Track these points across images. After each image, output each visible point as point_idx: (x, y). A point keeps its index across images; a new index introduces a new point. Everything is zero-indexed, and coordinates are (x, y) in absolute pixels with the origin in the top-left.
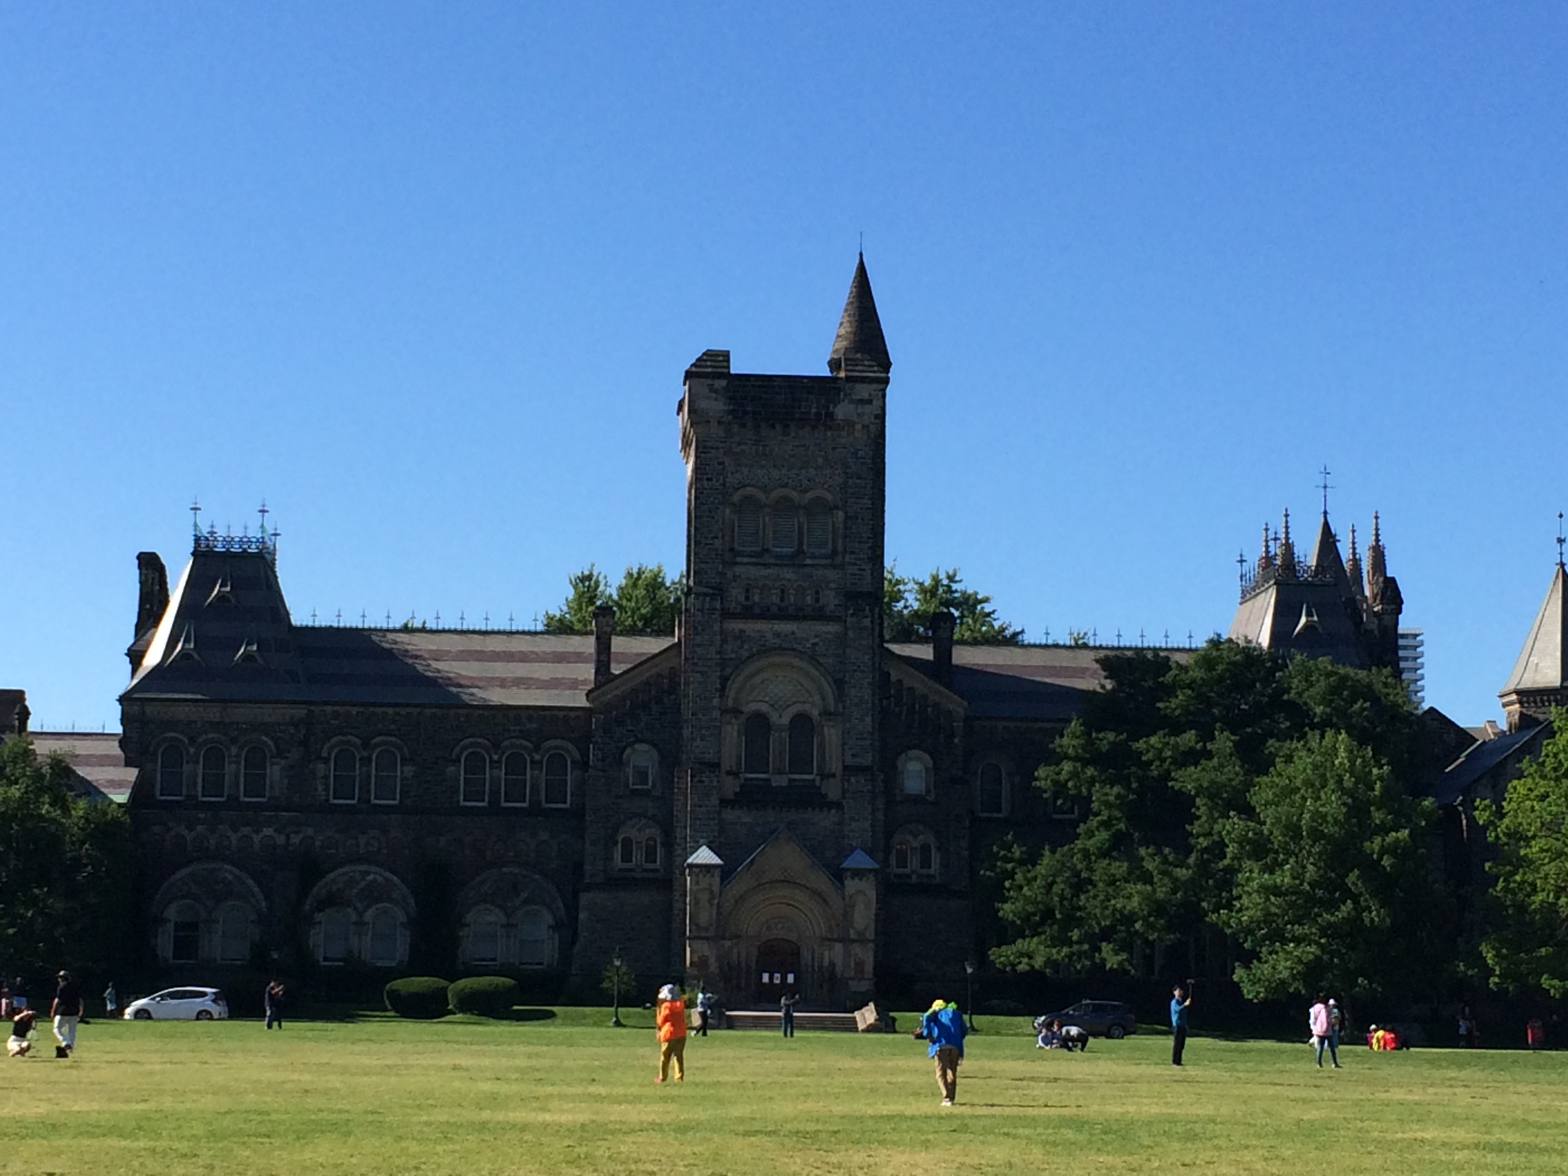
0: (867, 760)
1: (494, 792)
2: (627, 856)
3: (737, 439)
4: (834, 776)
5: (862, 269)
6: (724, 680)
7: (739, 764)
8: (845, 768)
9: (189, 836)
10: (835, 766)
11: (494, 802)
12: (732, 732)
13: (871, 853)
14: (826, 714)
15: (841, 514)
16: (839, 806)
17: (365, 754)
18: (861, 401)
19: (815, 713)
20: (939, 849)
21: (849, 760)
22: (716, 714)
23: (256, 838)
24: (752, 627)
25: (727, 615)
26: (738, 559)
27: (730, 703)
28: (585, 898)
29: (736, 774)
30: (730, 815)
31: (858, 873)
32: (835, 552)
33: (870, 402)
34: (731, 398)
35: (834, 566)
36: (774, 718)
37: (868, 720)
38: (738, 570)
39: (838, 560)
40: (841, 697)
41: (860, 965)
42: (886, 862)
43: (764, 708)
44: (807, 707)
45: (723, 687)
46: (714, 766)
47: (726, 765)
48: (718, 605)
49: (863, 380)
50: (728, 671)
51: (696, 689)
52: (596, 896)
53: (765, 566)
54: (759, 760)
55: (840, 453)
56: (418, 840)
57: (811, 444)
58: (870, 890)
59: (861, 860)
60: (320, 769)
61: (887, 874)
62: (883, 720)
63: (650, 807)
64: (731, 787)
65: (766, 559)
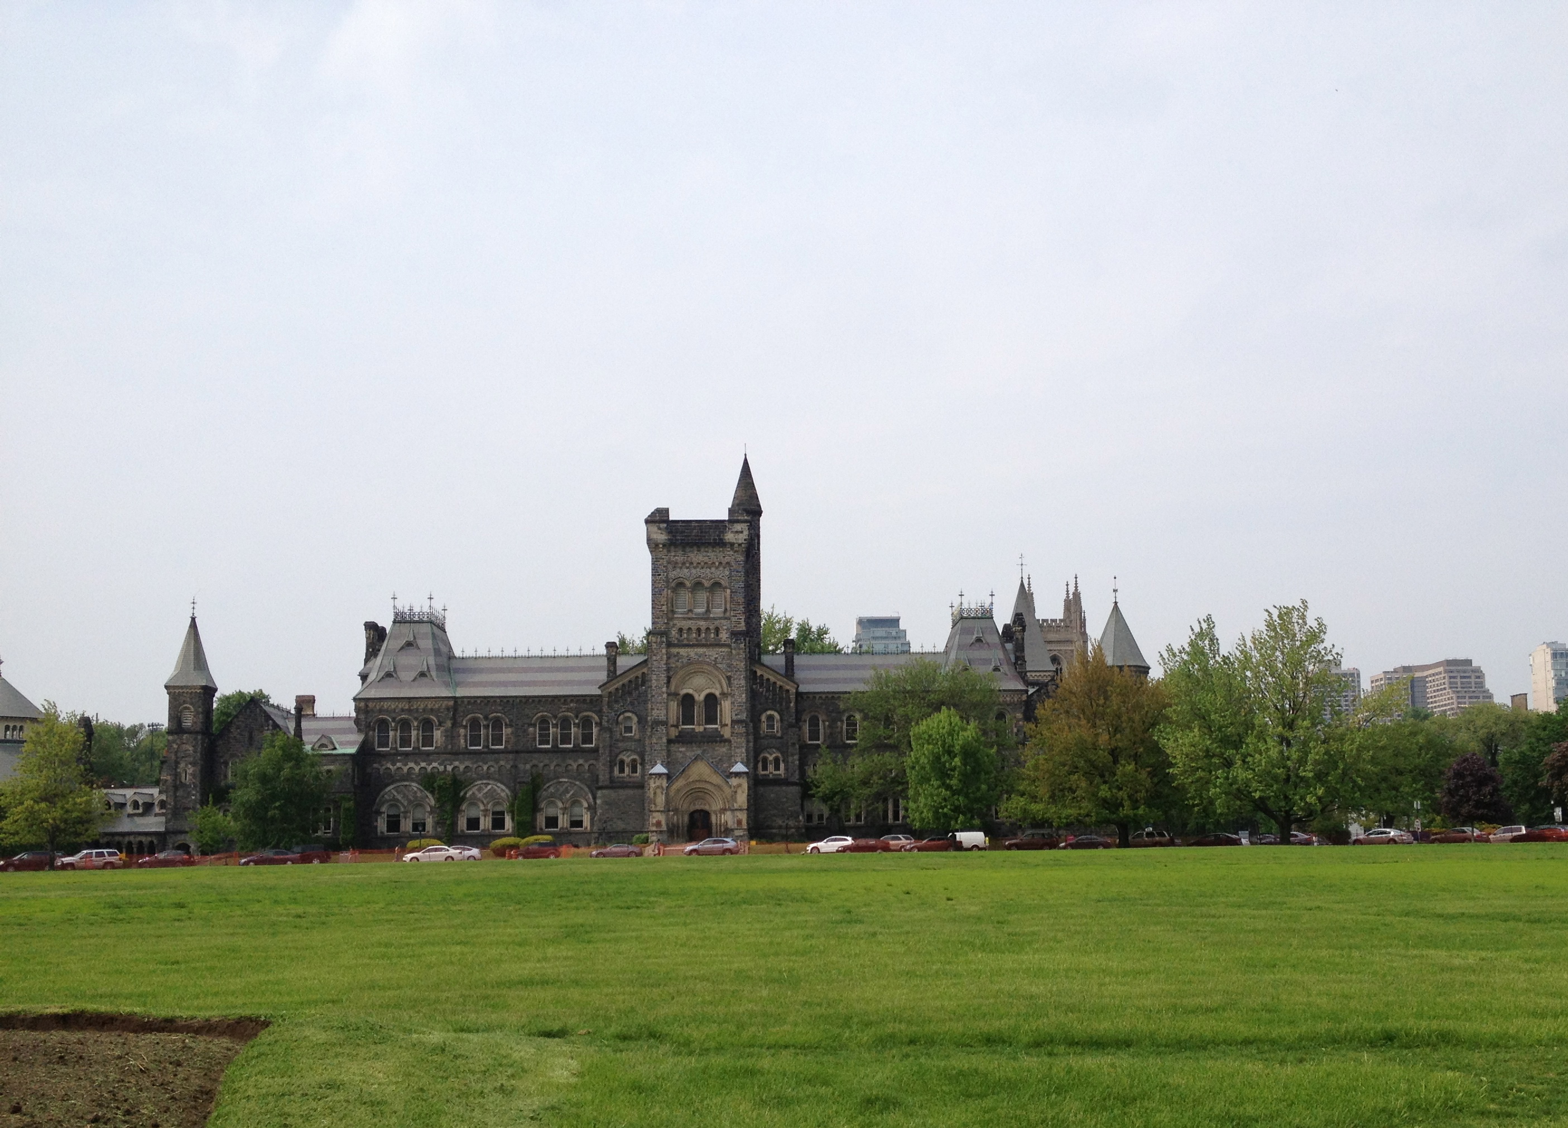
0: (743, 716)
1: (555, 740)
2: (622, 771)
3: (673, 554)
4: (727, 725)
6: (669, 678)
7: (678, 722)
8: (732, 721)
9: (393, 768)
10: (728, 721)
11: (555, 745)
12: (674, 705)
13: (746, 763)
14: (723, 694)
15: (728, 591)
16: (729, 741)
17: (485, 723)
18: (737, 532)
19: (717, 693)
20: (783, 761)
21: (735, 718)
22: (665, 696)
23: (429, 768)
24: (683, 651)
25: (669, 645)
26: (676, 616)
27: (673, 689)
28: (600, 793)
29: (676, 726)
30: (674, 748)
32: (726, 610)
33: (742, 532)
34: (669, 533)
35: (726, 618)
37: (744, 695)
38: (676, 621)
39: (728, 614)
40: (730, 684)
41: (739, 822)
42: (755, 768)
43: (691, 691)
44: (713, 691)
45: (669, 681)
46: (665, 723)
47: (671, 722)
48: (664, 639)
49: (738, 521)
50: (671, 673)
51: (654, 683)
52: (605, 792)
53: (690, 619)
54: (688, 719)
55: (727, 559)
56: (515, 767)
57: (712, 555)
58: (744, 783)
59: (739, 767)
60: (462, 731)
61: (756, 775)
62: (753, 696)
63: (633, 745)
64: (674, 733)
65: (690, 615)
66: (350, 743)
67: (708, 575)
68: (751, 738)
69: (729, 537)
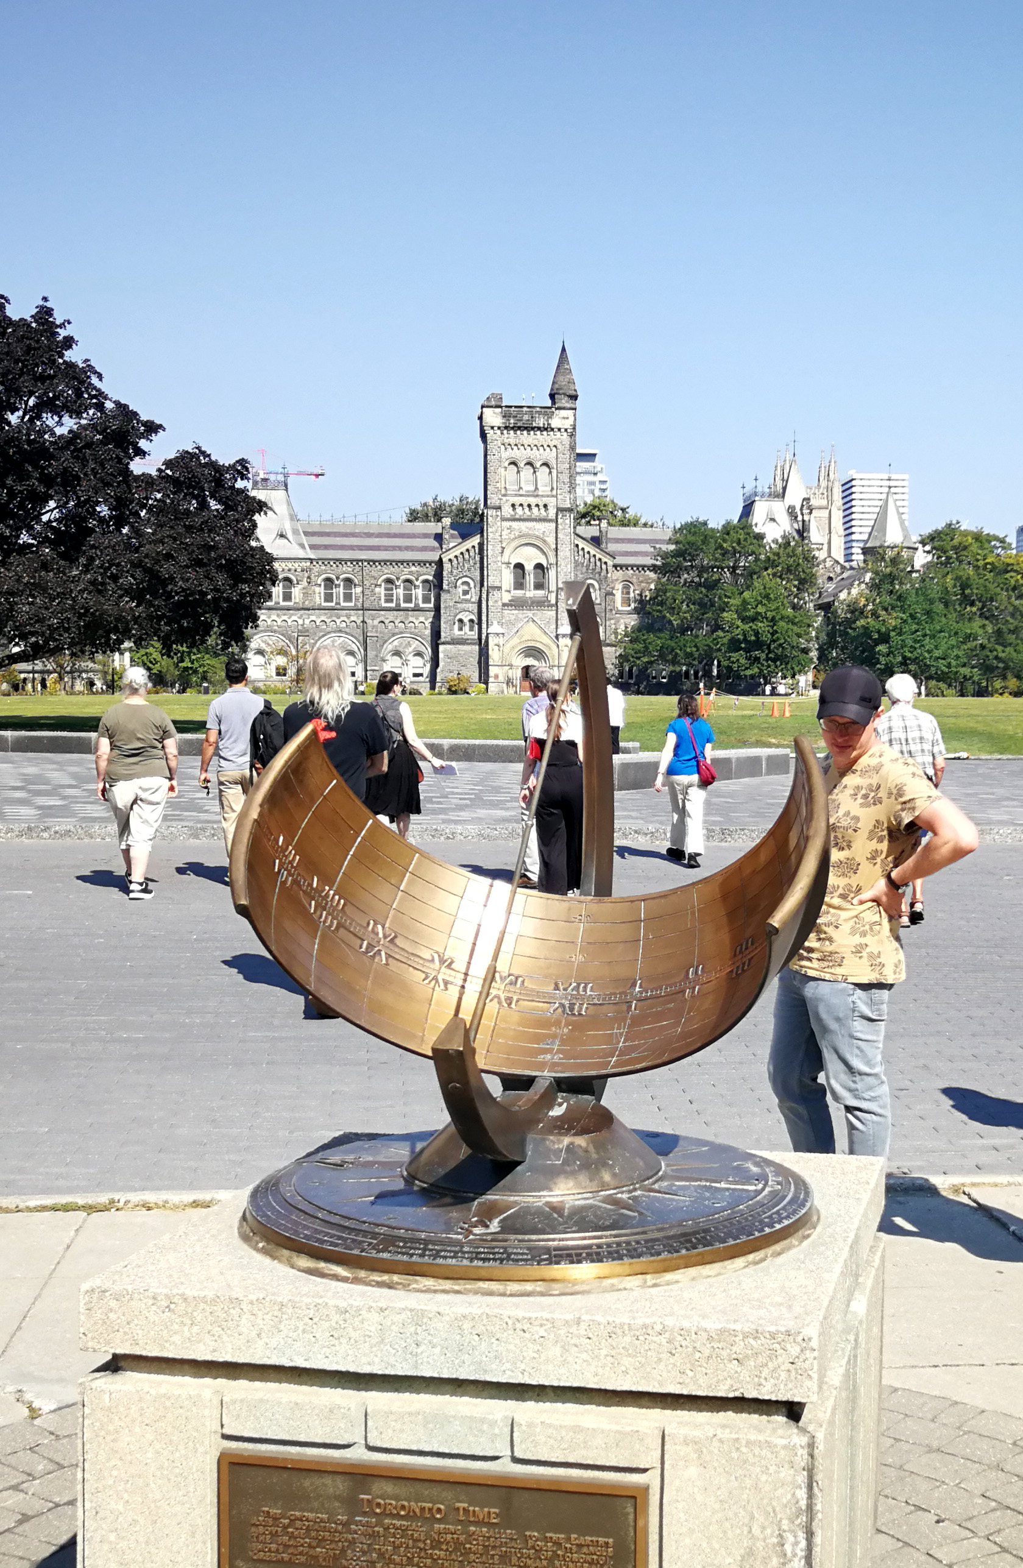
1: (398, 599)
2: (461, 629)
4: (553, 592)
5: (564, 350)
6: (503, 548)
7: (511, 588)
8: (558, 588)
10: (554, 589)
11: (398, 605)
12: (507, 573)
14: (550, 565)
15: (555, 471)
16: (555, 606)
17: (337, 582)
18: (564, 418)
19: (545, 564)
21: (561, 585)
22: (500, 564)
23: (289, 621)
24: (515, 524)
25: (504, 519)
26: (509, 492)
27: (507, 561)
28: (441, 648)
29: (509, 591)
30: (508, 611)
31: (565, 635)
32: (552, 489)
33: (568, 418)
34: (504, 417)
35: (553, 496)
36: (527, 566)
37: (569, 566)
38: (508, 498)
39: (554, 492)
40: (556, 555)
43: (522, 561)
44: (542, 562)
45: (502, 552)
46: (499, 588)
47: (504, 588)
48: (499, 513)
49: (564, 408)
50: (505, 544)
51: (490, 553)
52: (448, 647)
53: (521, 495)
54: (519, 585)
55: (554, 442)
56: (364, 622)
57: (543, 439)
59: (565, 629)
60: (317, 589)
62: (578, 565)
63: (472, 607)
64: (507, 597)
65: (521, 492)
67: (538, 456)
69: (556, 422)
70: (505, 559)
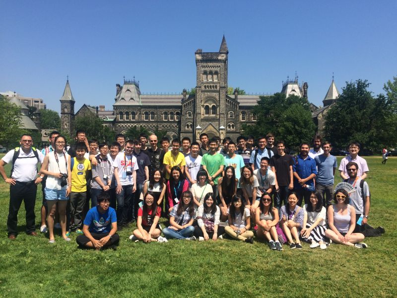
2: (188, 128)
3: (203, 63)
4: (218, 115)
5: (224, 37)
6: (202, 101)
8: (220, 114)
9: (124, 126)
11: (169, 120)
12: (203, 109)
13: (224, 126)
15: (219, 75)
16: (219, 119)
19: (216, 105)
20: (235, 126)
22: (200, 106)
24: (206, 93)
25: (202, 91)
28: (181, 134)
29: (204, 115)
30: (203, 122)
31: (222, 129)
34: (202, 57)
35: (218, 83)
36: (209, 106)
40: (219, 103)
42: (227, 128)
43: (208, 104)
44: (214, 104)
46: (200, 114)
48: (200, 89)
51: (197, 102)
52: (183, 134)
53: (208, 83)
54: (207, 112)
55: (219, 65)
56: (157, 126)
57: (215, 64)
58: (224, 132)
59: (222, 127)
60: (143, 116)
61: (227, 130)
62: (227, 106)
63: (191, 120)
64: (202, 117)
65: (208, 82)
66: (112, 118)
67: (214, 69)
68: (225, 118)
69: (220, 58)
70: (202, 104)
